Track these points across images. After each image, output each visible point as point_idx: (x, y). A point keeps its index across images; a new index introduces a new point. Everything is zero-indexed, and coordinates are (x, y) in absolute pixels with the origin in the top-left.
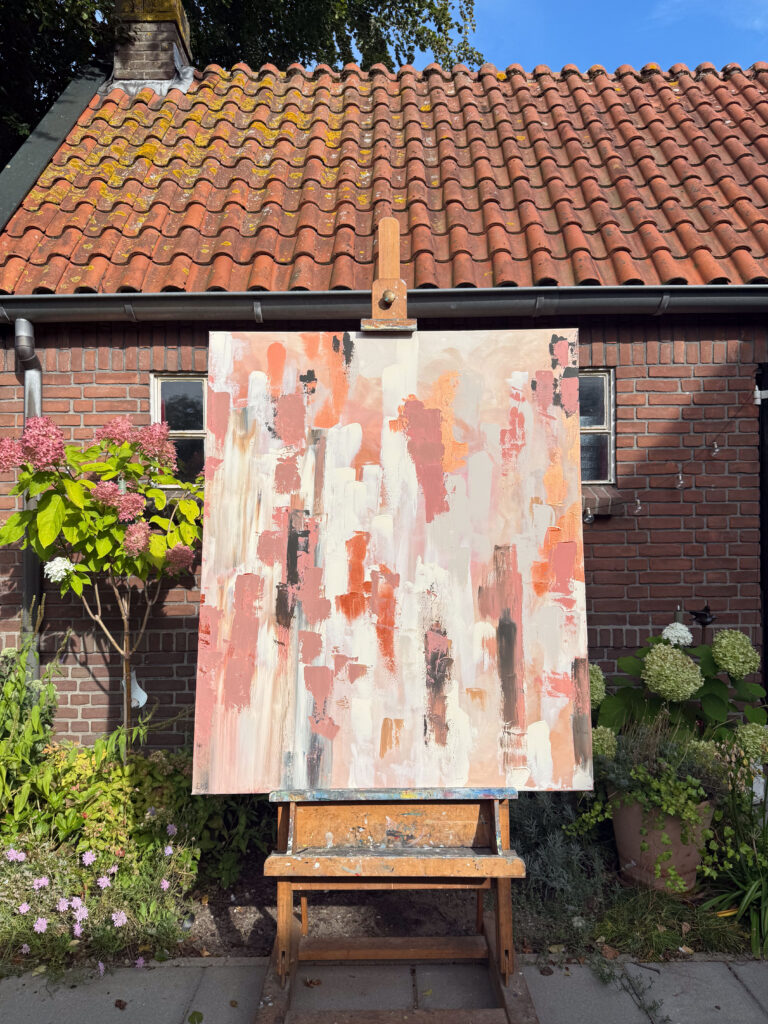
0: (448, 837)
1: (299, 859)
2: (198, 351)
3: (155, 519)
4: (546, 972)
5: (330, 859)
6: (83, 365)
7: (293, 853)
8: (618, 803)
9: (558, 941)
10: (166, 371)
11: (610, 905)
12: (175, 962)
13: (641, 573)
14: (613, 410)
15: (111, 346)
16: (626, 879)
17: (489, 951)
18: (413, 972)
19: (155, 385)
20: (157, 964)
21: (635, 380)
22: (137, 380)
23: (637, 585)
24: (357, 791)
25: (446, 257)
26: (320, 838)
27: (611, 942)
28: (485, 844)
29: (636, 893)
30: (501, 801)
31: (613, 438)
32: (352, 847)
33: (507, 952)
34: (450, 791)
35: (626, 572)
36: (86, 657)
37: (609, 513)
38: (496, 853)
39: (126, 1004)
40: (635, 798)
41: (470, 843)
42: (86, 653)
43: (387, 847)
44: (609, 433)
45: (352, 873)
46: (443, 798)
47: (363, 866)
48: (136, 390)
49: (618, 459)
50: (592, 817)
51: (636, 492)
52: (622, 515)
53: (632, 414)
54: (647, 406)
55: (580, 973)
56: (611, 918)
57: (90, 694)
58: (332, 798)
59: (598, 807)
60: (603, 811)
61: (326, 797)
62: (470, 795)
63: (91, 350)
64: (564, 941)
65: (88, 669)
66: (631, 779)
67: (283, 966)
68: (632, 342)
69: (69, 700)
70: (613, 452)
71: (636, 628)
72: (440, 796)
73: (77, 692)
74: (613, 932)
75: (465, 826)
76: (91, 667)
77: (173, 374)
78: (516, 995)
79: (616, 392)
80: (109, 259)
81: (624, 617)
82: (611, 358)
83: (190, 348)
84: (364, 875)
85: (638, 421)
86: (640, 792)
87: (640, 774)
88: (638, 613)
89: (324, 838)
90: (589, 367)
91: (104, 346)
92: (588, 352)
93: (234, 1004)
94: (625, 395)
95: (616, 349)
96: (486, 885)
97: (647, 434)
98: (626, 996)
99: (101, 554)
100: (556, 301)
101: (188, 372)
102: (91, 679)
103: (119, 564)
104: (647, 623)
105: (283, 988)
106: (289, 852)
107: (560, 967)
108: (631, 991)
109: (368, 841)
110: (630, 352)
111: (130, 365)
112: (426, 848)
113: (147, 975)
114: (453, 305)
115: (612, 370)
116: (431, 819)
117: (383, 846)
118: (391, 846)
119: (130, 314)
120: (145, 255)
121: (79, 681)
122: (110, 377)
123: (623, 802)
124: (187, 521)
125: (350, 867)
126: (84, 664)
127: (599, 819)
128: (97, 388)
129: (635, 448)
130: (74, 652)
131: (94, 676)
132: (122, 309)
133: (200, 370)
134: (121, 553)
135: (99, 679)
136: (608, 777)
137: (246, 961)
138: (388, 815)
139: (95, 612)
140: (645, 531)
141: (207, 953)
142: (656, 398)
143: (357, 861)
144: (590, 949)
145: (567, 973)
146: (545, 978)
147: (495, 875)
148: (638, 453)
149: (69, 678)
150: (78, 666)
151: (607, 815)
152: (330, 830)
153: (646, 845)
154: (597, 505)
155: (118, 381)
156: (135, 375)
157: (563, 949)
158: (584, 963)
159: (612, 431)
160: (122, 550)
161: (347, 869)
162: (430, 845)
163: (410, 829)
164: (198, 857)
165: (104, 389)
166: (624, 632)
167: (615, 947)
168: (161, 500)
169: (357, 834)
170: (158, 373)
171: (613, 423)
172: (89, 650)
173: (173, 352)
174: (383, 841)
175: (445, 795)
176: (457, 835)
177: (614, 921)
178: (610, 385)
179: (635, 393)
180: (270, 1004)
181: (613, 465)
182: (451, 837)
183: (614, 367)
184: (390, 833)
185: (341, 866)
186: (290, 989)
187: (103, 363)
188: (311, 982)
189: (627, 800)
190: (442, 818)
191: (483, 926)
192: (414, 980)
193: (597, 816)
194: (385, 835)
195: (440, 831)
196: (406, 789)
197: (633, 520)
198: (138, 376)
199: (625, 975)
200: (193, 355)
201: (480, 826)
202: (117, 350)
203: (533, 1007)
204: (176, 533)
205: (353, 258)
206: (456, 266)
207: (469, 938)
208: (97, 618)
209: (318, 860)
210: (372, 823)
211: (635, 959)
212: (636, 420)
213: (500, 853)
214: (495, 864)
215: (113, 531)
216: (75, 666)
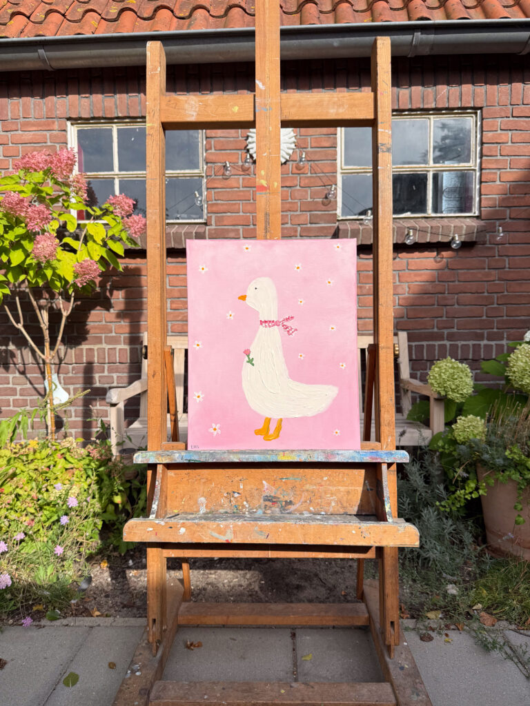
0: (329, 504)
1: (163, 523)
2: (108, 99)
3: (67, 240)
4: (425, 638)
5: (198, 525)
6: (9, 114)
7: (157, 517)
8: (492, 481)
9: (435, 608)
10: (80, 118)
11: (483, 574)
12: (65, 622)
13: (499, 295)
14: (479, 148)
15: (32, 96)
16: (496, 551)
17: (370, 618)
18: (294, 635)
19: (72, 132)
20: (48, 623)
21: (500, 120)
22: (56, 127)
23: (495, 306)
24: (230, 452)
25: (329, 8)
26: (191, 503)
27: (487, 609)
28: (372, 510)
29: (507, 563)
30: (390, 465)
31: (478, 174)
32: (226, 513)
33: (392, 623)
34: (332, 454)
35: (486, 294)
36: (25, 367)
37: (474, 240)
38: (384, 519)
39: (5, 663)
40: (509, 477)
41: (355, 510)
42: (24, 364)
43: (264, 513)
44: (475, 170)
45: (222, 539)
46: (324, 460)
47: (235, 532)
48: (56, 136)
49: (482, 192)
50: (467, 494)
51: (498, 223)
52: (484, 243)
53: (496, 151)
54: (510, 144)
55: (459, 641)
56: (485, 586)
57: (28, 398)
58: (203, 460)
59: (473, 485)
60: (477, 489)
61: (196, 458)
62: (354, 457)
63: (15, 100)
64: (441, 607)
65: (26, 377)
66: (506, 459)
67: (154, 634)
68: (498, 84)
69: (11, 404)
70: (478, 187)
71: (493, 343)
72: (321, 459)
73: (18, 397)
74: (489, 599)
75: (348, 493)
76: (28, 376)
77: (86, 120)
78: (402, 668)
79: (482, 131)
80: (28, 18)
81: (483, 334)
82: (478, 99)
83: (100, 96)
84: (235, 541)
85: (501, 158)
86: (513, 471)
87: (515, 453)
88: (495, 330)
89: (196, 502)
90: (458, 109)
91: (27, 96)
92: (458, 94)
93: (112, 666)
94: (490, 134)
95: (483, 91)
96: (371, 555)
97: (508, 170)
98: (509, 663)
99: (15, 263)
100: (432, 37)
101: (99, 118)
102: (29, 386)
103: (31, 273)
104: (502, 339)
105: (155, 656)
106: (152, 517)
107: (439, 633)
108: (516, 660)
109: (244, 506)
110: (496, 94)
111: (49, 114)
112: (306, 515)
113: (35, 633)
114: (336, 42)
115: (479, 112)
116: (311, 484)
117: (260, 512)
118: (269, 512)
119: (44, 61)
120: (59, 12)
121: (18, 388)
122: (33, 125)
123: (497, 480)
124: (94, 241)
125: (220, 533)
126: (23, 373)
127: (474, 496)
128: (22, 135)
129: (498, 183)
130: (15, 364)
131: (31, 383)
132: (36, 54)
133: (109, 116)
134: (31, 261)
135: (36, 386)
136: (483, 458)
137: (133, 621)
138: (266, 480)
139: (18, 321)
140: (504, 258)
141: (97, 613)
142: (518, 136)
143: (227, 527)
144: (469, 616)
145: (447, 639)
146: (427, 644)
147: (383, 544)
148: (500, 187)
149: (11, 386)
150: (17, 375)
151: (481, 492)
152: (203, 496)
153: (521, 519)
154: (464, 232)
155: (40, 128)
156: (53, 122)
157: (440, 616)
158: (464, 630)
159: (477, 168)
160: (32, 259)
161: (215, 535)
162: (310, 512)
163: (289, 495)
164: (100, 527)
165: (28, 136)
166: (482, 346)
167: (492, 614)
168: (73, 223)
169: (232, 499)
170: (75, 120)
171: (478, 161)
172: (26, 362)
173: (86, 100)
174: (260, 507)
175: (326, 458)
176: (339, 502)
177: (489, 589)
178: (476, 126)
179: (499, 132)
180: (138, 674)
181: (477, 199)
182: (333, 504)
183: (481, 108)
184: (267, 499)
185: (210, 531)
186: (162, 657)
187: (26, 110)
188: (191, 644)
189: (501, 478)
190: (323, 483)
191: (363, 593)
192: (294, 644)
193: (471, 493)
194: (262, 501)
195: (320, 497)
196: (284, 451)
197: (494, 248)
198: (56, 123)
199: (507, 643)
200: (103, 102)
201: (365, 493)
202: (37, 100)
203: (422, 683)
204: (85, 252)
205: (244, 10)
206: (338, 14)
207: (350, 606)
208: (20, 326)
209: (183, 525)
210: (248, 487)
211: (513, 627)
212: (499, 157)
213: (390, 520)
214: (385, 532)
215: (25, 243)
216: (14, 375)
